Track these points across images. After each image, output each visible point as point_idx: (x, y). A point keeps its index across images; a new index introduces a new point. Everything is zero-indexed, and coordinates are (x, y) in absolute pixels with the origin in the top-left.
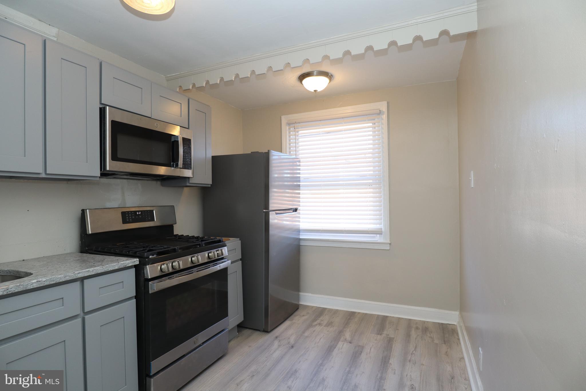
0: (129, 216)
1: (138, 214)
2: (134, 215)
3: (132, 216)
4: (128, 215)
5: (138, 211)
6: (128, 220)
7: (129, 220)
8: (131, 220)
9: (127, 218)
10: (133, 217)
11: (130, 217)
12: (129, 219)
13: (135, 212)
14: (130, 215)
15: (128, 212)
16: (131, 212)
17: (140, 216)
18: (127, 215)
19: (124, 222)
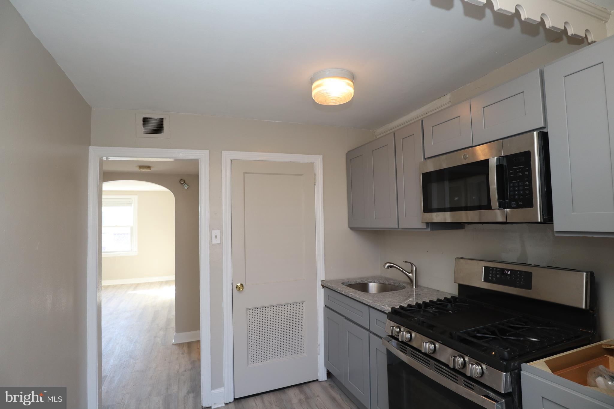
0: (492, 274)
1: (505, 272)
2: (499, 273)
3: (496, 274)
4: (493, 272)
5: (507, 270)
6: (490, 278)
7: (492, 279)
8: (494, 279)
9: (491, 275)
10: (498, 276)
11: (494, 276)
12: (492, 277)
13: (503, 270)
14: (494, 272)
15: (493, 268)
16: (497, 268)
17: (508, 277)
18: (491, 272)
19: (486, 280)
